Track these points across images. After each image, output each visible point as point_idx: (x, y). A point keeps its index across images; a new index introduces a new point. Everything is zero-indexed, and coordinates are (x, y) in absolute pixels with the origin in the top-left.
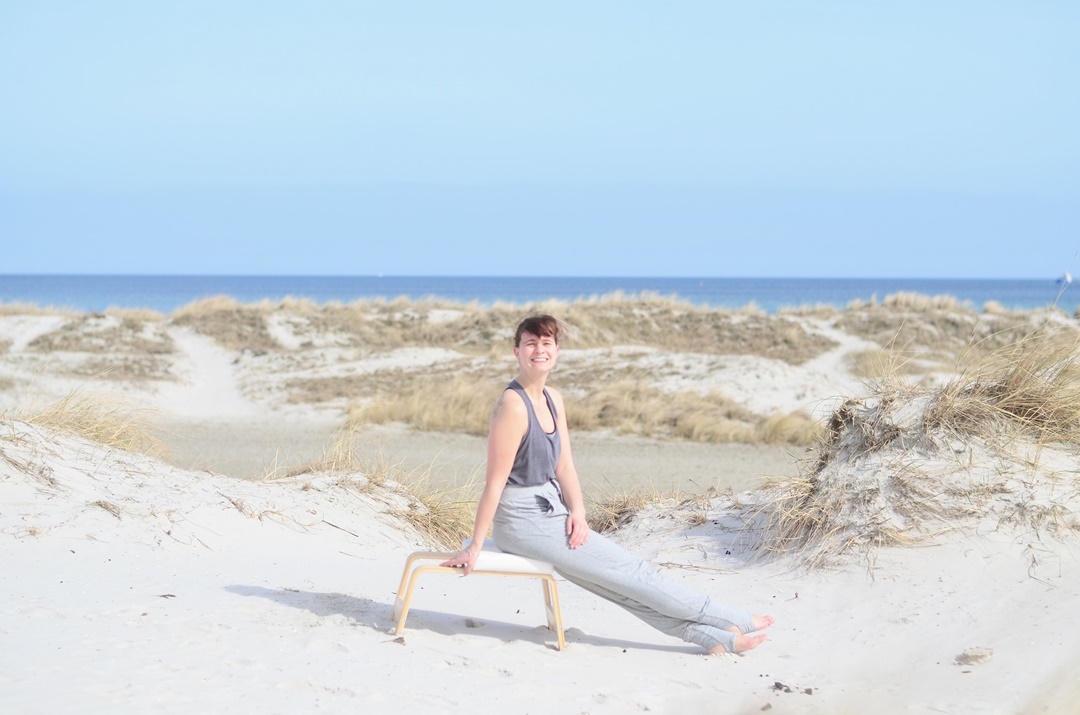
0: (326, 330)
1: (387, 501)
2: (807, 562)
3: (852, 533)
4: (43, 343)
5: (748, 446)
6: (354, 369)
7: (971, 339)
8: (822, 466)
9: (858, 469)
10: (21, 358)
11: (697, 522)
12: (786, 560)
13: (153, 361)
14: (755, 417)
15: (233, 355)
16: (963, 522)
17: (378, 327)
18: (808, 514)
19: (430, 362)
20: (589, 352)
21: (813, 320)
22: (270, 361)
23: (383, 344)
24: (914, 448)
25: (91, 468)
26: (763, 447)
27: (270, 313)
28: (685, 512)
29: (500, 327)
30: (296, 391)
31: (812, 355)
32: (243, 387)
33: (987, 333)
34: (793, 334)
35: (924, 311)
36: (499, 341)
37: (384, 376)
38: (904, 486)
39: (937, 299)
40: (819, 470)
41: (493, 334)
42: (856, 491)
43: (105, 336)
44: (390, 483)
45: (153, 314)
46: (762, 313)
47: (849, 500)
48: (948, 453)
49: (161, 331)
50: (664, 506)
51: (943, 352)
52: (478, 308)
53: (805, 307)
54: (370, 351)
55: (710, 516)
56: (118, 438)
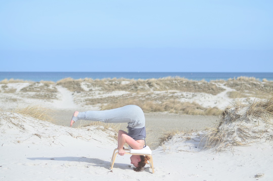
0: (96, 86)
1: (109, 133)
2: (216, 150)
3: (228, 142)
4: (24, 90)
5: (202, 116)
6: (102, 96)
7: (259, 88)
8: (220, 125)
9: (229, 126)
10: (19, 94)
11: (188, 139)
12: (211, 149)
13: (52, 94)
14: (204, 108)
15: (72, 93)
16: (256, 140)
17: (109, 86)
18: (216, 138)
19: (122, 94)
20: (162, 92)
21: (219, 84)
22: (81, 94)
23: (110, 90)
24: (244, 120)
25: (34, 125)
26: (206, 116)
27: (81, 82)
28: (185, 136)
29: (140, 85)
30: (88, 102)
31: (219, 92)
32: (75, 101)
33: (263, 87)
34: (214, 87)
35: (247, 81)
36: (139, 89)
37: (110, 98)
38: (241, 130)
39: (250, 78)
40: (220, 126)
41: (138, 87)
42: (229, 132)
43: (40, 88)
44: (110, 128)
45: (52, 82)
46: (206, 82)
47: (227, 134)
48: (253, 122)
49: (54, 87)
50: (180, 135)
51: (252, 92)
52: (134, 81)
53: (217, 80)
54: (106, 92)
55: (192, 137)
56: (41, 117)
